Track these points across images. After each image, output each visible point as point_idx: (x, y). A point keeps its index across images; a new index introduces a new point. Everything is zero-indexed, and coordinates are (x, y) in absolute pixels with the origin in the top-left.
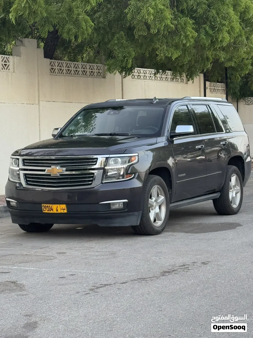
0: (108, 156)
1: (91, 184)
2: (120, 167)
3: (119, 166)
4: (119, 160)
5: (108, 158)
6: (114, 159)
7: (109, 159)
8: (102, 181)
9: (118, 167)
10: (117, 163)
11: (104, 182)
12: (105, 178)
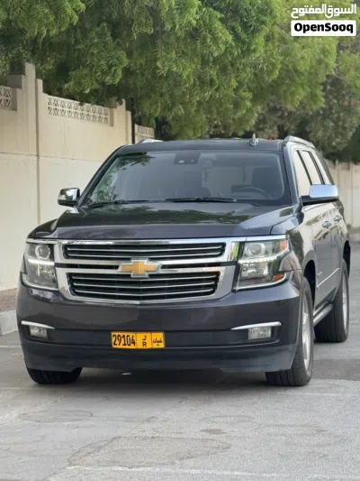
0: (243, 239)
1: (211, 293)
3: (263, 259)
5: (243, 242)
6: (252, 244)
7: (245, 244)
8: (233, 288)
10: (258, 254)
11: (238, 288)
12: (240, 280)
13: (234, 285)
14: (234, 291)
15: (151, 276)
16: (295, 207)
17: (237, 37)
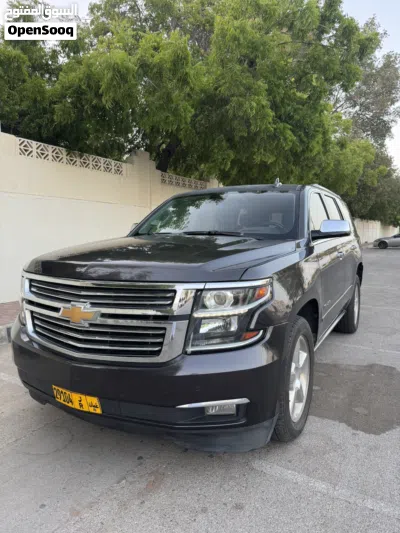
0: (201, 286)
1: (158, 353)
2: (231, 313)
3: (229, 310)
4: (230, 294)
5: (202, 290)
6: (215, 292)
7: (204, 292)
8: (184, 348)
9: (225, 314)
10: (223, 304)
11: (190, 349)
12: (194, 339)
13: (186, 345)
14: (185, 353)
15: (91, 325)
16: (303, 241)
17: (301, 141)
